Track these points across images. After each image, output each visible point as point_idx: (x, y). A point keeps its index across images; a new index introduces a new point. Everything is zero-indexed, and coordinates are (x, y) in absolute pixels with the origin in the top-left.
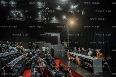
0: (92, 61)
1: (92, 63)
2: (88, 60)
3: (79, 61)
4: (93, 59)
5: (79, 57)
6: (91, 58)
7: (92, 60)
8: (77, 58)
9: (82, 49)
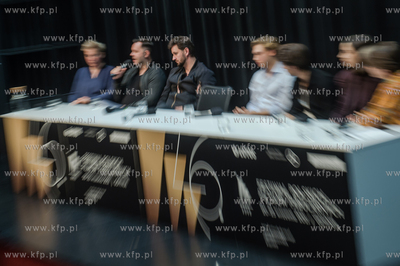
0: (336, 164)
1: (337, 186)
2: (293, 158)
3: (175, 184)
4: (341, 142)
5: (177, 144)
6: (318, 134)
7: (341, 155)
8: (152, 159)
9: (178, 54)
